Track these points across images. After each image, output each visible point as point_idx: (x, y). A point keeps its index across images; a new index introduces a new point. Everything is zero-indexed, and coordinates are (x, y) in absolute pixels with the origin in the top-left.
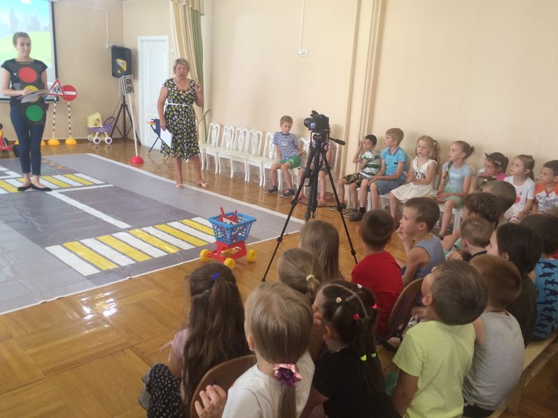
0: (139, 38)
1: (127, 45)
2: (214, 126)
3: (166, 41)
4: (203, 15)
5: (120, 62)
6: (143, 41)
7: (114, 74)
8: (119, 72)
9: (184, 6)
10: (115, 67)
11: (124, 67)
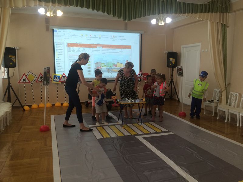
0: (182, 46)
1: (174, 51)
2: (234, 94)
3: (199, 46)
4: (229, 27)
5: (171, 59)
6: (184, 48)
7: (168, 66)
8: (171, 64)
9: (218, 23)
10: (169, 62)
11: (174, 62)
